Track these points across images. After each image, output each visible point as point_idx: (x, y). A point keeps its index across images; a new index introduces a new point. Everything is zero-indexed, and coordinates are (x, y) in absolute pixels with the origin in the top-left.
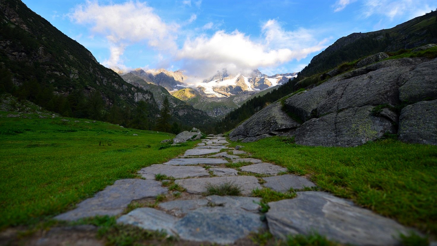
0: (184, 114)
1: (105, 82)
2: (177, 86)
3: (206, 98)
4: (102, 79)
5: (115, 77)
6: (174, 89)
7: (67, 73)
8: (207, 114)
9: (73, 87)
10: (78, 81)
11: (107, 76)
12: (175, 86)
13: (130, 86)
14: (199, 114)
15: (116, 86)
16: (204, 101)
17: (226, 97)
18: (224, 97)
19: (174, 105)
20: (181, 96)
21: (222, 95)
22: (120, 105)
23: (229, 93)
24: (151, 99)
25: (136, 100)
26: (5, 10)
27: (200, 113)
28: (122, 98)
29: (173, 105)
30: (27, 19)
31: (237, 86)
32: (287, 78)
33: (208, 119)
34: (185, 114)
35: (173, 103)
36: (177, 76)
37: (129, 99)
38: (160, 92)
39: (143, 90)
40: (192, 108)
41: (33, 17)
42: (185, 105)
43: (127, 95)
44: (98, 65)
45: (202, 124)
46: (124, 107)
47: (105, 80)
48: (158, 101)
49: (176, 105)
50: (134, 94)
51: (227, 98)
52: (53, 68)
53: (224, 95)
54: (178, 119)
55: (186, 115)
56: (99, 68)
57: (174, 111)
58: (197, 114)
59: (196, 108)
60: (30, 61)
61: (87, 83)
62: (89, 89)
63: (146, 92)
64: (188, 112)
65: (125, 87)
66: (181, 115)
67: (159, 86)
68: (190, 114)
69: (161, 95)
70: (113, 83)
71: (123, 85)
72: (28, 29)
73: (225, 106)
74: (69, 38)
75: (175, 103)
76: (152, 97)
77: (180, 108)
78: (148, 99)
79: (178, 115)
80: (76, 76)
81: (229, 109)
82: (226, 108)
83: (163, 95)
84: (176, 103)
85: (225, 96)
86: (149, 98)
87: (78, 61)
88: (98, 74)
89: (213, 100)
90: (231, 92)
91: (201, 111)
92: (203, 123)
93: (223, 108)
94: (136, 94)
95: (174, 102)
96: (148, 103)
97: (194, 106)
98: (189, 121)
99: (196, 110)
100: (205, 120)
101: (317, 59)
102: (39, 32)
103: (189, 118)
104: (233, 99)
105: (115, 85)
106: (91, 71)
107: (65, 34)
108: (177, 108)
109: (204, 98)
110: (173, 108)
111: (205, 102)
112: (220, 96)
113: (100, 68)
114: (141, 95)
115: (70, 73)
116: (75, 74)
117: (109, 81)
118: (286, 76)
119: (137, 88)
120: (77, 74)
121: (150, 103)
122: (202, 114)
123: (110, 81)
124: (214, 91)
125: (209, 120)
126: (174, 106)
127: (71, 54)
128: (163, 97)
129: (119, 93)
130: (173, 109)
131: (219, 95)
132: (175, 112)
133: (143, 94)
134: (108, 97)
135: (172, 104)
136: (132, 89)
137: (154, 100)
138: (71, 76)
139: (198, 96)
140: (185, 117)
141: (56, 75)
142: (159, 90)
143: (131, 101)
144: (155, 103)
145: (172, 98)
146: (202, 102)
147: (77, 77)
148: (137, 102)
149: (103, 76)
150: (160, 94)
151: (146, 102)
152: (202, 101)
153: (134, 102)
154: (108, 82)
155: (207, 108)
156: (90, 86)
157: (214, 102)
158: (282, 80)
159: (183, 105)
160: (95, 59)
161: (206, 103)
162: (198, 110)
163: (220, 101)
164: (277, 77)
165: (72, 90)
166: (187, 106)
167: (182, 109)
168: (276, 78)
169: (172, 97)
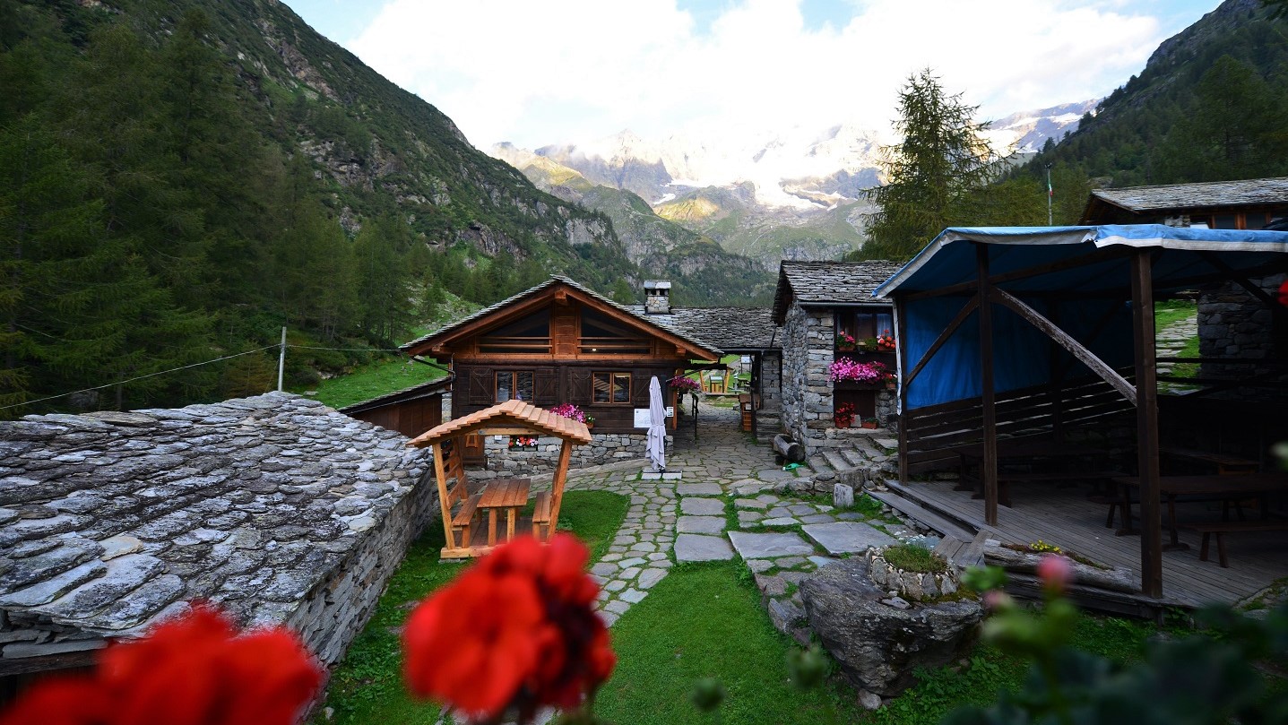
0: (697, 269)
1: (496, 198)
2: (673, 183)
3: (760, 217)
4: (489, 192)
5: (515, 181)
6: (664, 195)
7: (428, 193)
8: (762, 267)
9: (450, 229)
10: (453, 211)
11: (498, 182)
12: (667, 186)
13: (553, 201)
14: (739, 269)
15: (523, 208)
16: (754, 226)
17: (824, 210)
18: (820, 210)
19: (668, 244)
20: (685, 215)
21: (813, 201)
22: (538, 258)
23: (836, 195)
24: (606, 234)
25: (572, 239)
26: (281, 53)
27: (743, 265)
28: (540, 239)
29: (664, 243)
30: (321, 64)
31: (863, 169)
32: (1057, 125)
33: (767, 281)
34: (701, 269)
35: (664, 240)
36: (670, 154)
37: (555, 239)
38: (627, 209)
39: (585, 212)
40: (718, 250)
41: (328, 53)
42: (698, 244)
43: (550, 230)
44: (474, 155)
45: (750, 297)
46: (548, 262)
47: (496, 193)
48: (625, 235)
49: (672, 245)
50: (565, 224)
51: (830, 212)
52: (406, 187)
53: (820, 202)
54: (681, 286)
55: (702, 272)
56: (477, 164)
57: (670, 262)
58: (732, 267)
59: (729, 251)
60: (368, 179)
61: (470, 214)
62: (478, 229)
63: (594, 216)
64: (707, 264)
65: (543, 208)
66: (688, 273)
67: (624, 191)
68: (715, 269)
69: (631, 216)
70: (513, 200)
71: (536, 201)
72: (332, 93)
73: (821, 241)
74: (402, 90)
75: (670, 239)
76: (610, 227)
77: (685, 252)
78: (599, 237)
79: (680, 274)
80: (445, 199)
81: (831, 248)
82: (824, 246)
83: (636, 216)
84: (673, 238)
85: (821, 206)
86: (603, 233)
87: (435, 153)
88: (479, 180)
89: (782, 223)
90: (844, 191)
91: (744, 258)
92: (753, 295)
93: (814, 244)
94: (570, 223)
95: (667, 236)
96: (602, 246)
97: (725, 245)
98: (711, 290)
99: (731, 256)
100: (758, 286)
101: (1170, 52)
102: (350, 92)
103: (712, 282)
104: (846, 215)
105: (520, 205)
106: (464, 175)
107: (392, 82)
108: (677, 253)
109: (753, 218)
110: (665, 255)
111: (758, 228)
112: (805, 205)
113: (479, 162)
114: (583, 227)
115: (433, 191)
116: (441, 192)
117: (505, 195)
118: (1052, 117)
119: (570, 206)
120: (445, 192)
121: (606, 245)
122: (747, 267)
123: (507, 194)
124: (784, 190)
125: (768, 287)
126: (669, 249)
127: (419, 138)
128: (635, 222)
129: (532, 225)
130: (665, 259)
131: (802, 203)
132: (671, 265)
133: (587, 222)
134: (517, 244)
135: (660, 241)
136: (560, 211)
137: (615, 236)
138: (437, 200)
139: (737, 210)
140: (699, 278)
141: (414, 203)
142: (625, 203)
143: (560, 244)
144: (619, 243)
145: (659, 225)
146: (749, 230)
147: (448, 201)
148: (574, 245)
149: (489, 184)
150: (628, 216)
151: (597, 245)
152: (748, 227)
153: (567, 247)
154: (502, 198)
155: (764, 249)
156: (479, 221)
157: (785, 227)
158: (1034, 133)
159: (693, 242)
160: (464, 138)
161: (760, 231)
162: (737, 257)
163: (803, 222)
164: (1013, 125)
165: (448, 235)
166: (704, 246)
167: (689, 256)
168: (1012, 129)
169: (660, 222)
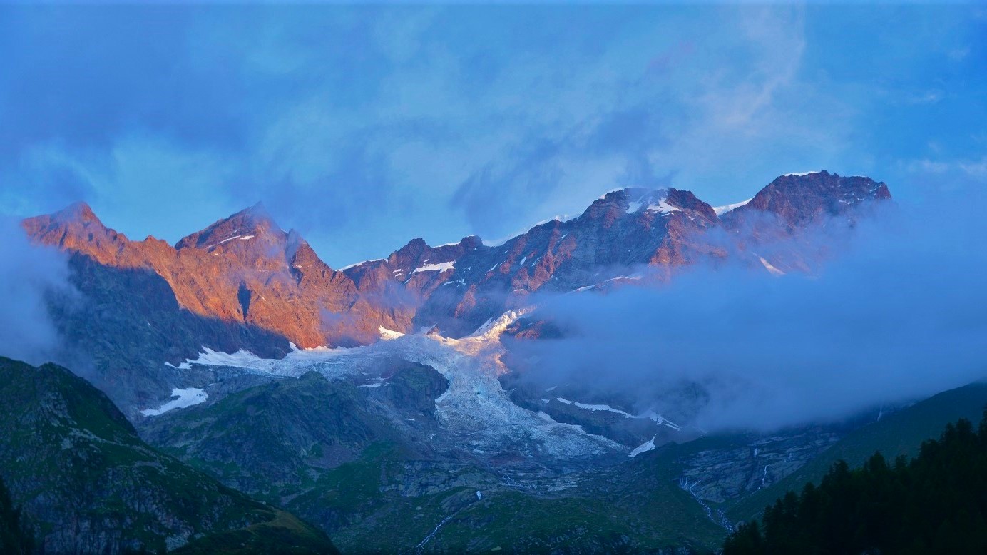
2: (203, 360)
3: (446, 466)
6: (176, 392)
12: (185, 365)
16: (431, 490)
17: (623, 454)
18: (611, 456)
19: (175, 531)
29: (161, 528)
35: (162, 517)
36: (200, 280)
38: (56, 424)
48: (41, 498)
49: (186, 534)
53: (608, 433)
69: (67, 444)
75: (182, 515)
83: (80, 444)
84: (188, 510)
85: (613, 445)
89: (507, 486)
95: (170, 505)
109: (426, 467)
111: (442, 496)
112: (569, 440)
126: (174, 544)
128: (76, 460)
131: (561, 434)
135: (150, 520)
139: (383, 446)
142: (51, 404)
145: (152, 473)
146: (415, 501)
150: (58, 441)
152: (412, 492)
157: (516, 498)
159: (249, 527)
161: (445, 505)
